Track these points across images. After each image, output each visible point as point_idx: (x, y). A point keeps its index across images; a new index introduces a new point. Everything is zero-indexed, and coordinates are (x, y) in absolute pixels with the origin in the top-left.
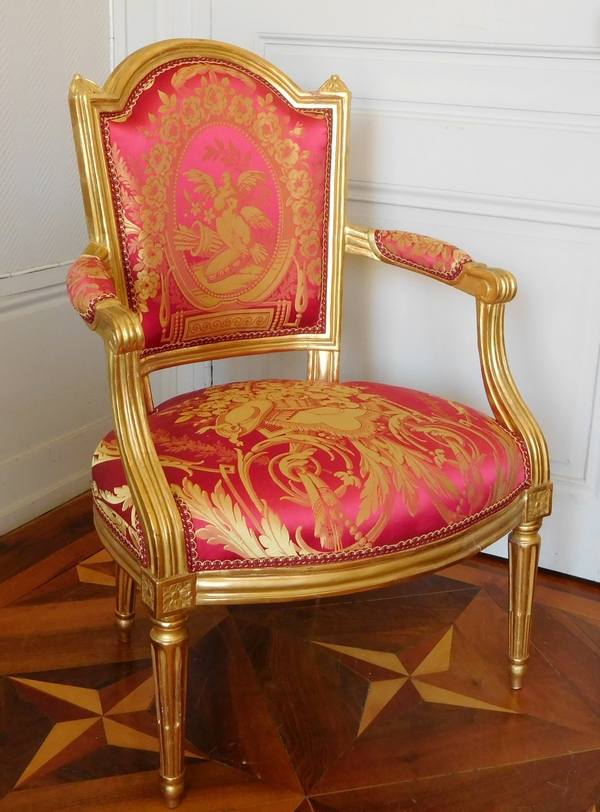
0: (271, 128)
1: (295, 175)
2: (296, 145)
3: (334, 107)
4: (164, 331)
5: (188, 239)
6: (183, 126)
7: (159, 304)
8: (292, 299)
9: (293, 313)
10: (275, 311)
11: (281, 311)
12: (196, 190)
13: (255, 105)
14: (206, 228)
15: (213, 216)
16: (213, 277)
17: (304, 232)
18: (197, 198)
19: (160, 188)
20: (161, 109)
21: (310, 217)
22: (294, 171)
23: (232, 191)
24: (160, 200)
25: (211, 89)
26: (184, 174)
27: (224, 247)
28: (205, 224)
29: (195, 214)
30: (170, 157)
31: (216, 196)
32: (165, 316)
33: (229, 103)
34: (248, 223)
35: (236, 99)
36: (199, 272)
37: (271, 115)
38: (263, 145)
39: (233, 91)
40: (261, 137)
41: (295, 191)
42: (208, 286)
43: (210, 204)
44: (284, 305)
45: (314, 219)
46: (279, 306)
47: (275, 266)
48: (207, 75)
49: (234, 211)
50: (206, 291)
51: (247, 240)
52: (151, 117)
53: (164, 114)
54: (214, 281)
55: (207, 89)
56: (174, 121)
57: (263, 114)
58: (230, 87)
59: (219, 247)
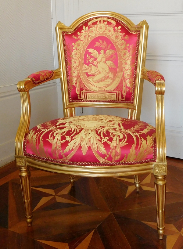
0: (118, 37)
2: (125, 42)
3: (140, 30)
4: (78, 95)
5: (87, 69)
6: (89, 36)
7: (76, 87)
8: (121, 91)
9: (122, 96)
10: (117, 95)
11: (118, 95)
12: (91, 55)
13: (114, 29)
14: (94, 66)
15: (97, 63)
16: (95, 81)
17: (126, 70)
18: (91, 57)
19: (78, 53)
21: (128, 65)
22: (124, 50)
23: (104, 56)
24: (77, 57)
26: (87, 50)
27: (100, 72)
28: (94, 65)
29: (90, 62)
30: (83, 45)
31: (98, 57)
32: (78, 91)
33: (106, 29)
34: (108, 66)
35: (108, 28)
36: (91, 79)
37: (119, 33)
38: (115, 42)
39: (107, 26)
40: (114, 39)
41: (124, 56)
42: (94, 84)
43: (96, 59)
44: (119, 93)
46: (117, 93)
47: (116, 80)
48: (100, 21)
49: (104, 62)
50: (93, 86)
51: (108, 71)
52: (78, 33)
53: (83, 32)
54: (96, 83)
55: (99, 25)
56: (86, 34)
57: (116, 32)
58: (107, 24)
59: (98, 73)
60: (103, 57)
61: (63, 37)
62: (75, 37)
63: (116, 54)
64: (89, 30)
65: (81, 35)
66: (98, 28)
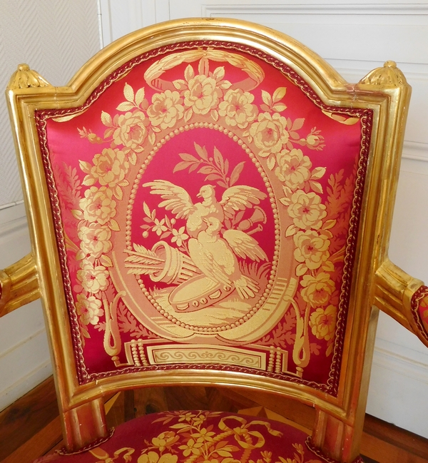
0: (275, 135)
1: (302, 198)
2: (307, 158)
3: (376, 107)
4: (115, 359)
5: (147, 261)
6: (149, 127)
7: (103, 332)
8: (290, 348)
9: (292, 366)
10: (268, 357)
11: (275, 359)
12: (161, 205)
13: (258, 101)
14: (174, 251)
15: (186, 237)
16: (181, 307)
17: (309, 272)
18: (161, 214)
19: (105, 202)
20: (122, 107)
21: (319, 254)
22: (300, 192)
23: (213, 209)
24: (103, 217)
25: (197, 81)
26: (145, 185)
27: (199, 273)
28: (174, 245)
29: (159, 233)
30: (127, 165)
31: (191, 213)
32: (112, 343)
33: (221, 99)
35: (229, 96)
36: (162, 298)
37: (276, 116)
38: (261, 154)
39: (227, 84)
40: (258, 143)
41: (300, 218)
43: (181, 223)
44: (278, 353)
45: (325, 258)
46: (271, 351)
47: (266, 306)
48: (195, 65)
49: (213, 233)
50: (173, 321)
52: (105, 117)
53: (124, 113)
54: (185, 311)
55: (191, 82)
56: (137, 120)
57: (267, 115)
58: (225, 78)
59: (191, 274)
60: (210, 215)
61: (40, 134)
62: (91, 136)
63: (265, 205)
64: (150, 103)
65: (115, 126)
66: (186, 93)
